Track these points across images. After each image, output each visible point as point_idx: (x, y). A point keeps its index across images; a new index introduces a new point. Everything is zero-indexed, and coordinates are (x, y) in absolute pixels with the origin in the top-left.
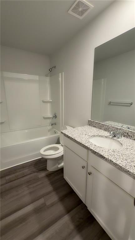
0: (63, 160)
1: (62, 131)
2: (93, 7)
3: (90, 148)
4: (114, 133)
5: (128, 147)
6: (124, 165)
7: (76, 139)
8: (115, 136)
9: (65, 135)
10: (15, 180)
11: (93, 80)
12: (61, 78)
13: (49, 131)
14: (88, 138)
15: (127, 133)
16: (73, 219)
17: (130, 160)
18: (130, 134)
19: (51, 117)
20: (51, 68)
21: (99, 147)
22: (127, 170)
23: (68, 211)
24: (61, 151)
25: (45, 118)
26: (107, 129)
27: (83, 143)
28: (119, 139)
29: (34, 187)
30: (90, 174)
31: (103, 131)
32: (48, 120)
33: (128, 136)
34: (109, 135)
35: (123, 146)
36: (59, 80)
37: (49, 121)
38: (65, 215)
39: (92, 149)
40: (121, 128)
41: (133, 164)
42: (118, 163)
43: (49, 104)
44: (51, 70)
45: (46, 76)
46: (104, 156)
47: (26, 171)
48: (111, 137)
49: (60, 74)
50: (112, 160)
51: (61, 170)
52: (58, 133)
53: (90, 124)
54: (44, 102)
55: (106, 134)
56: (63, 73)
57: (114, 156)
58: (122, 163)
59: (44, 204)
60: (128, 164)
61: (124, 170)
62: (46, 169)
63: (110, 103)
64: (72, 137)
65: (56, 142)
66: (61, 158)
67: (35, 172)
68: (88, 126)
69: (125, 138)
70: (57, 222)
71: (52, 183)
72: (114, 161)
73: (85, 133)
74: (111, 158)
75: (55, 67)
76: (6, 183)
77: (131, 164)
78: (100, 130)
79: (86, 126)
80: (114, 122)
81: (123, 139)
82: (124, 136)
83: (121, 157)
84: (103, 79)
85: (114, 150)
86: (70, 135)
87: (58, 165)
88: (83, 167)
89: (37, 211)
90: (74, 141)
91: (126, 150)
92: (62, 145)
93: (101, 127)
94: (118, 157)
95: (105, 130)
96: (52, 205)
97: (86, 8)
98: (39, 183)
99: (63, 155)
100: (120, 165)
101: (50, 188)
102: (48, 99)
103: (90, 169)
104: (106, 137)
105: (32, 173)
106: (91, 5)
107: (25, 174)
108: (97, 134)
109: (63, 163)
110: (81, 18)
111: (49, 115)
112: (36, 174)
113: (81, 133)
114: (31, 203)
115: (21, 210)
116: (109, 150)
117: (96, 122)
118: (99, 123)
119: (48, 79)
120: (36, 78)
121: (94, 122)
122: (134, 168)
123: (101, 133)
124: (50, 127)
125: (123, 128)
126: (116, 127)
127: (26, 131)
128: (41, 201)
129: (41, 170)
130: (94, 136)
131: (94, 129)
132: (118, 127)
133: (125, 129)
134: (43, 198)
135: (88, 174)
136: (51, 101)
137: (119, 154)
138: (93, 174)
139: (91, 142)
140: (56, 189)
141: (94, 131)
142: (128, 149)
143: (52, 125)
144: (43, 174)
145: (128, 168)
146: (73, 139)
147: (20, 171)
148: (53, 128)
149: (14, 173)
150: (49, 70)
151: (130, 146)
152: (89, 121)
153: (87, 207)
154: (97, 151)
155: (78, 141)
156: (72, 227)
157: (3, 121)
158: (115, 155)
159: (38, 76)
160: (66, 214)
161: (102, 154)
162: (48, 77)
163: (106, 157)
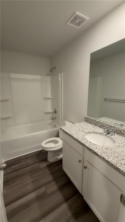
0: (62, 152)
1: (61, 127)
2: (89, 19)
3: (86, 145)
4: (107, 131)
5: (120, 145)
6: (115, 163)
7: (74, 136)
8: (108, 133)
9: (64, 131)
10: (20, 169)
11: (90, 78)
12: (61, 77)
13: (50, 124)
14: (84, 134)
15: (120, 131)
16: (70, 207)
17: (121, 157)
18: (122, 132)
19: (52, 112)
20: (52, 68)
21: (93, 144)
22: (117, 167)
23: (66, 200)
24: (60, 144)
25: (46, 113)
26: (102, 126)
27: (80, 140)
28: (112, 137)
29: (36, 176)
30: (85, 168)
31: (98, 128)
32: (49, 114)
33: (121, 133)
34: (103, 132)
35: (116, 143)
36: (59, 79)
37: (49, 116)
38: (63, 203)
39: (87, 146)
40: (114, 126)
41: (123, 162)
42: (109, 160)
43: (49, 100)
44: (52, 71)
45: (47, 76)
46: (98, 153)
47: (29, 161)
48: (105, 134)
49: (60, 74)
50: (105, 158)
51: (61, 161)
52: (57, 127)
53: (87, 120)
54: (45, 99)
55: (101, 130)
56: (63, 73)
57: (106, 153)
58: (113, 160)
59: (45, 192)
60: (118, 162)
61: (115, 167)
62: (47, 160)
63: (106, 100)
64: (70, 134)
65: (56, 135)
66: (60, 151)
67: (37, 163)
68: (85, 122)
69: (118, 135)
70: (56, 210)
71: (52, 173)
72: (106, 159)
73: (82, 130)
74: (103, 155)
75: (55, 68)
76: (12, 172)
77: (122, 161)
78: (96, 127)
79: (83, 123)
80: (109, 118)
81: (116, 137)
82: (117, 134)
83: (113, 155)
84: (99, 77)
85: (107, 147)
86: (68, 132)
87: (57, 156)
88: (80, 161)
89: (39, 198)
90: (72, 137)
91: (118, 147)
92: (61, 139)
93: (96, 124)
94: (110, 154)
95: (100, 127)
96: (52, 193)
97: (83, 20)
98: (41, 172)
99: (62, 148)
100: (111, 162)
101: (50, 178)
102: (49, 96)
103: (86, 164)
104: (101, 134)
105: (35, 164)
106: (87, 18)
107: (29, 164)
108: (92, 131)
109: (62, 155)
110: (78, 28)
111: (50, 110)
112: (38, 164)
113: (78, 130)
114: (34, 191)
115: (25, 197)
116: (102, 147)
117: (92, 119)
118: (95, 120)
119: (49, 78)
120: (38, 77)
121: (90, 119)
122: (124, 165)
123: (96, 129)
124: (51, 121)
125: (116, 126)
126: (110, 124)
127: (30, 125)
128: (43, 189)
129: (42, 161)
130: (90, 133)
131: (90, 125)
132: (111, 125)
133: (118, 127)
134: (44, 187)
135: (84, 168)
136: (52, 97)
137: (111, 152)
138: (89, 168)
139: (87, 139)
140: (56, 179)
141: (90, 127)
142: (120, 147)
143: (52, 119)
144: (44, 165)
145: (118, 166)
146: (70, 135)
147: (24, 161)
148: (53, 122)
149: (19, 163)
150: (50, 71)
151: (122, 143)
152: (85, 118)
153: (83, 197)
154: (91, 148)
155: (75, 137)
156: (69, 214)
157: (10, 116)
158: (108, 152)
159: (40, 76)
160: (65, 202)
161: (96, 151)
162: (49, 77)
163: (99, 154)
